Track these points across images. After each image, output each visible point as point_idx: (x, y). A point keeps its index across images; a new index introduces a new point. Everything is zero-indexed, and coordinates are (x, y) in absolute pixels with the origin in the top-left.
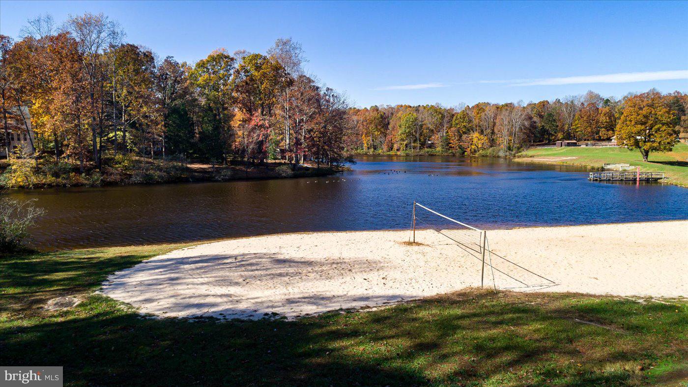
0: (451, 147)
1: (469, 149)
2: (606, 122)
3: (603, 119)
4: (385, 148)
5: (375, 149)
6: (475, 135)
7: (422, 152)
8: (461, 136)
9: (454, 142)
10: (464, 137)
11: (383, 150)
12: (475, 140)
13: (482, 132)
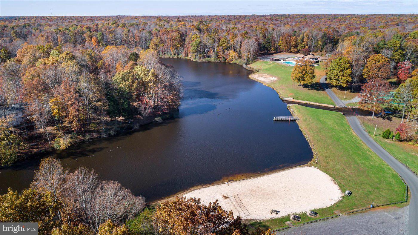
0: (219, 57)
1: (228, 59)
2: (294, 44)
3: (293, 43)
4: (184, 55)
5: (178, 55)
6: (231, 51)
7: (204, 60)
8: (224, 51)
9: (220, 54)
10: (226, 51)
11: (182, 56)
12: (231, 55)
13: (235, 50)
